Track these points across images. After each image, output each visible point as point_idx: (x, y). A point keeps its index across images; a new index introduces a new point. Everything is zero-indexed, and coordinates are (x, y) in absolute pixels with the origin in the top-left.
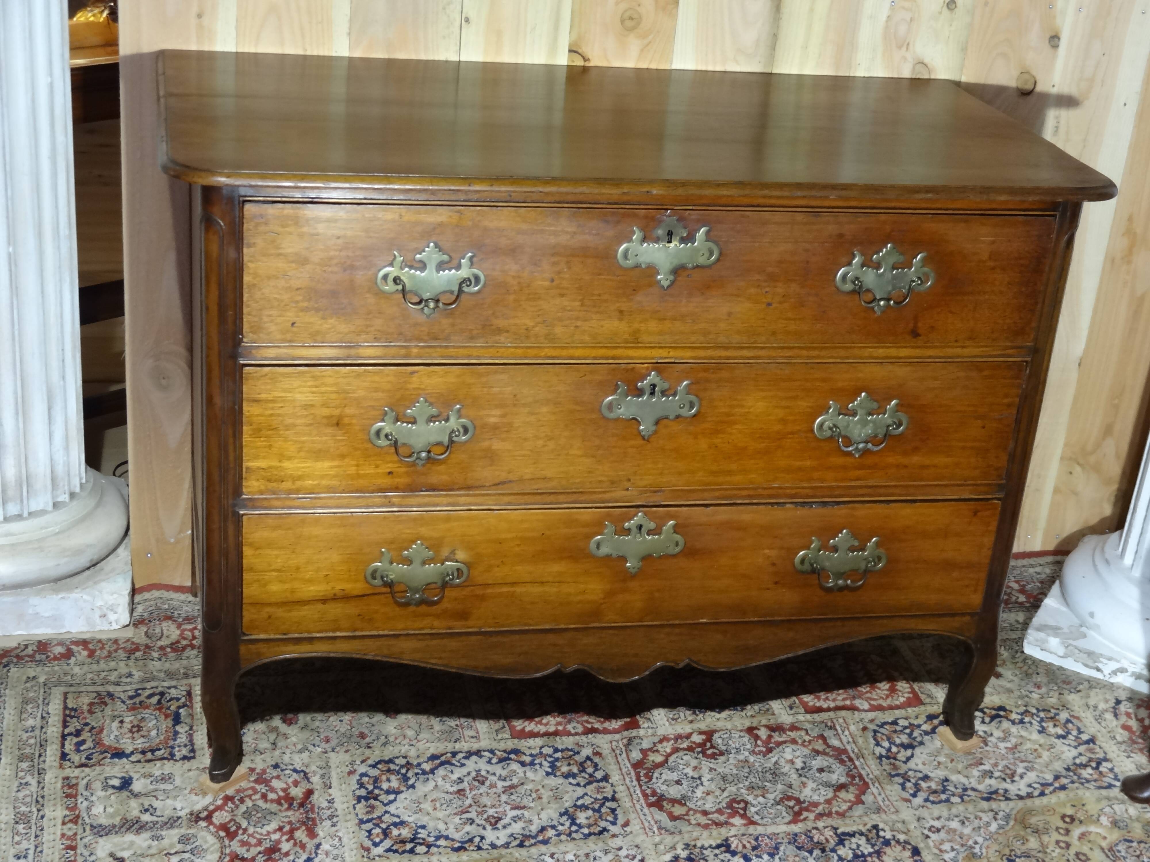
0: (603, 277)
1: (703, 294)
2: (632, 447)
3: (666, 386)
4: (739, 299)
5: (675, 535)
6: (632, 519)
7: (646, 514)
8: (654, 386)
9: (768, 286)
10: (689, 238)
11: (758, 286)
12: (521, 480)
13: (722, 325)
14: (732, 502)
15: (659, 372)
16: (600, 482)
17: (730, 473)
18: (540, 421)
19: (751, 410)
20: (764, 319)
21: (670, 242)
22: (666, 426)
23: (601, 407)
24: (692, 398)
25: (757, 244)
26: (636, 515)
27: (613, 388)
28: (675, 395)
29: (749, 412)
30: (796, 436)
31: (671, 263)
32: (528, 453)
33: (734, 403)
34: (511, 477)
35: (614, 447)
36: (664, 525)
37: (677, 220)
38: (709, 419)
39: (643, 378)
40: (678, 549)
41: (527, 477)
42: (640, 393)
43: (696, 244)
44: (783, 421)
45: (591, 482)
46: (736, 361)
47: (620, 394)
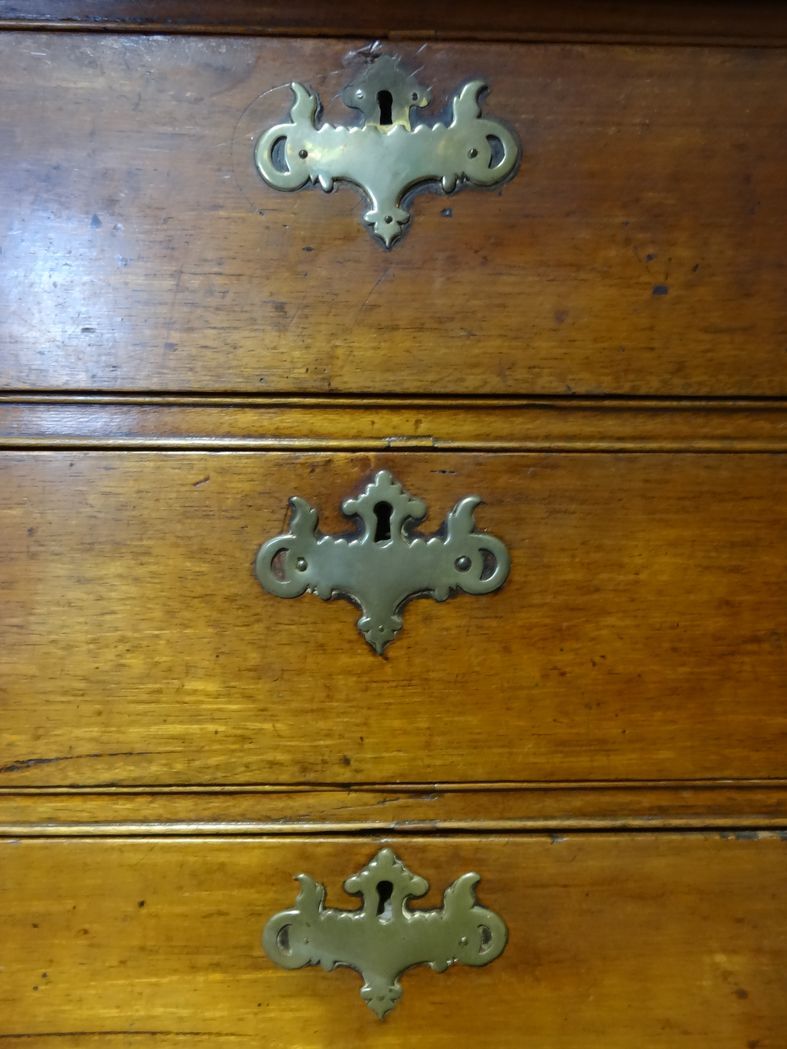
0: (222, 213)
1: (485, 261)
2: (348, 672)
3: (417, 507)
4: (583, 275)
5: (477, 910)
6: (363, 866)
7: (398, 853)
8: (383, 510)
9: (653, 242)
10: (434, 112)
11: (627, 241)
12: (69, 757)
13: (545, 346)
14: (619, 823)
15: (398, 474)
16: (272, 764)
17: (603, 745)
18: (100, 598)
19: (643, 576)
20: (651, 328)
21: (386, 120)
22: (427, 619)
23: (254, 562)
24: (488, 540)
25: (612, 130)
26: (372, 857)
27: (280, 514)
28: (441, 533)
29: (636, 582)
30: (766, 646)
31: (396, 175)
32: (82, 685)
33: (596, 556)
34: (42, 750)
35: (300, 672)
36: (450, 885)
37: (403, 65)
38: (537, 599)
39: (357, 488)
40: (488, 951)
41: (85, 748)
42: (351, 525)
43: (453, 125)
44: (726, 604)
45: (247, 766)
46: (592, 445)
47: (298, 531)
